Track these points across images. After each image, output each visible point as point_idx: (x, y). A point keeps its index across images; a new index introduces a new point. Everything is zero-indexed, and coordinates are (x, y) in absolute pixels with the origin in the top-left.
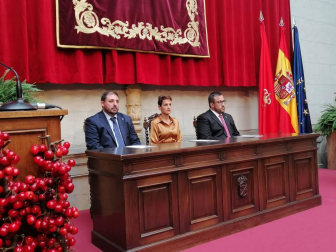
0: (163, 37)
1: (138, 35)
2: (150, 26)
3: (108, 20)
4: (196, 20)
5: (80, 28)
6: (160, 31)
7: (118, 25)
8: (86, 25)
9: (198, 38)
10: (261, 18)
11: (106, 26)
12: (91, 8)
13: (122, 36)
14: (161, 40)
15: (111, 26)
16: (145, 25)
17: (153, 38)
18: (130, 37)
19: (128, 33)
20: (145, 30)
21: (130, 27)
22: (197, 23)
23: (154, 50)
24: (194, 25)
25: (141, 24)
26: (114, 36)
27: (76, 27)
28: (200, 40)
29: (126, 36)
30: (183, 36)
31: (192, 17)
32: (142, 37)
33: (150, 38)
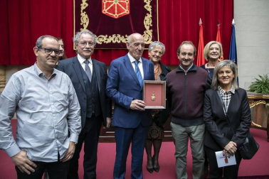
1: (112, 41)
2: (119, 36)
6: (125, 38)
7: (101, 37)
9: (151, 39)
10: (201, 22)
13: (103, 42)
14: (126, 42)
15: (97, 38)
16: (116, 36)
18: (107, 42)
19: (106, 40)
20: (116, 38)
21: (108, 38)
22: (152, 30)
23: (121, 47)
24: (150, 32)
25: (114, 36)
26: (99, 43)
29: (105, 42)
32: (114, 42)
33: (119, 42)
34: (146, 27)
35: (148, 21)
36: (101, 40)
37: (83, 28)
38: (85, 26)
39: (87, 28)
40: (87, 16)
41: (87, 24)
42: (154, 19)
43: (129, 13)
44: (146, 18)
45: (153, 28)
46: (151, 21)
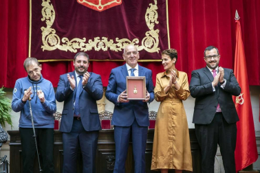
0: (117, 47)
1: (93, 48)
2: (105, 39)
3: (67, 39)
4: (155, 29)
5: (45, 47)
6: (115, 42)
7: (75, 42)
8: (49, 44)
9: (156, 45)
11: (65, 44)
12: (54, 32)
13: (79, 50)
14: (116, 50)
15: (69, 43)
16: (101, 39)
17: (109, 48)
18: (86, 50)
19: (85, 47)
20: (101, 43)
21: (87, 42)
22: (158, 31)
23: (109, 58)
24: (155, 33)
25: (97, 39)
26: (72, 50)
27: (42, 47)
28: (159, 46)
29: (82, 49)
30: (140, 44)
31: (151, 26)
32: (97, 49)
33: (105, 49)
34: (148, 24)
35: (151, 15)
36: (76, 46)
37: (46, 26)
38: (50, 24)
39: (52, 27)
40: (51, 7)
41: (53, 21)
42: (161, 12)
43: (120, 2)
44: (148, 11)
45: (160, 26)
46: (157, 16)
